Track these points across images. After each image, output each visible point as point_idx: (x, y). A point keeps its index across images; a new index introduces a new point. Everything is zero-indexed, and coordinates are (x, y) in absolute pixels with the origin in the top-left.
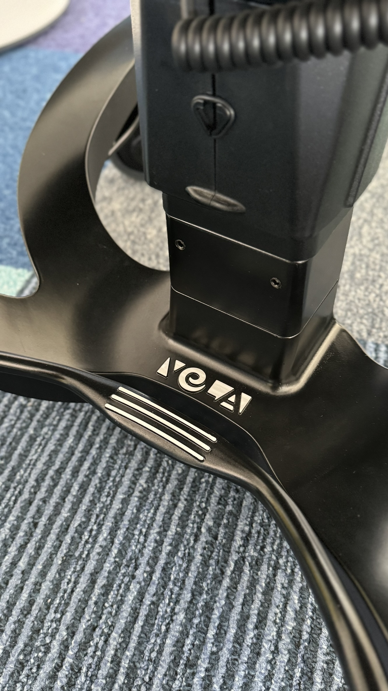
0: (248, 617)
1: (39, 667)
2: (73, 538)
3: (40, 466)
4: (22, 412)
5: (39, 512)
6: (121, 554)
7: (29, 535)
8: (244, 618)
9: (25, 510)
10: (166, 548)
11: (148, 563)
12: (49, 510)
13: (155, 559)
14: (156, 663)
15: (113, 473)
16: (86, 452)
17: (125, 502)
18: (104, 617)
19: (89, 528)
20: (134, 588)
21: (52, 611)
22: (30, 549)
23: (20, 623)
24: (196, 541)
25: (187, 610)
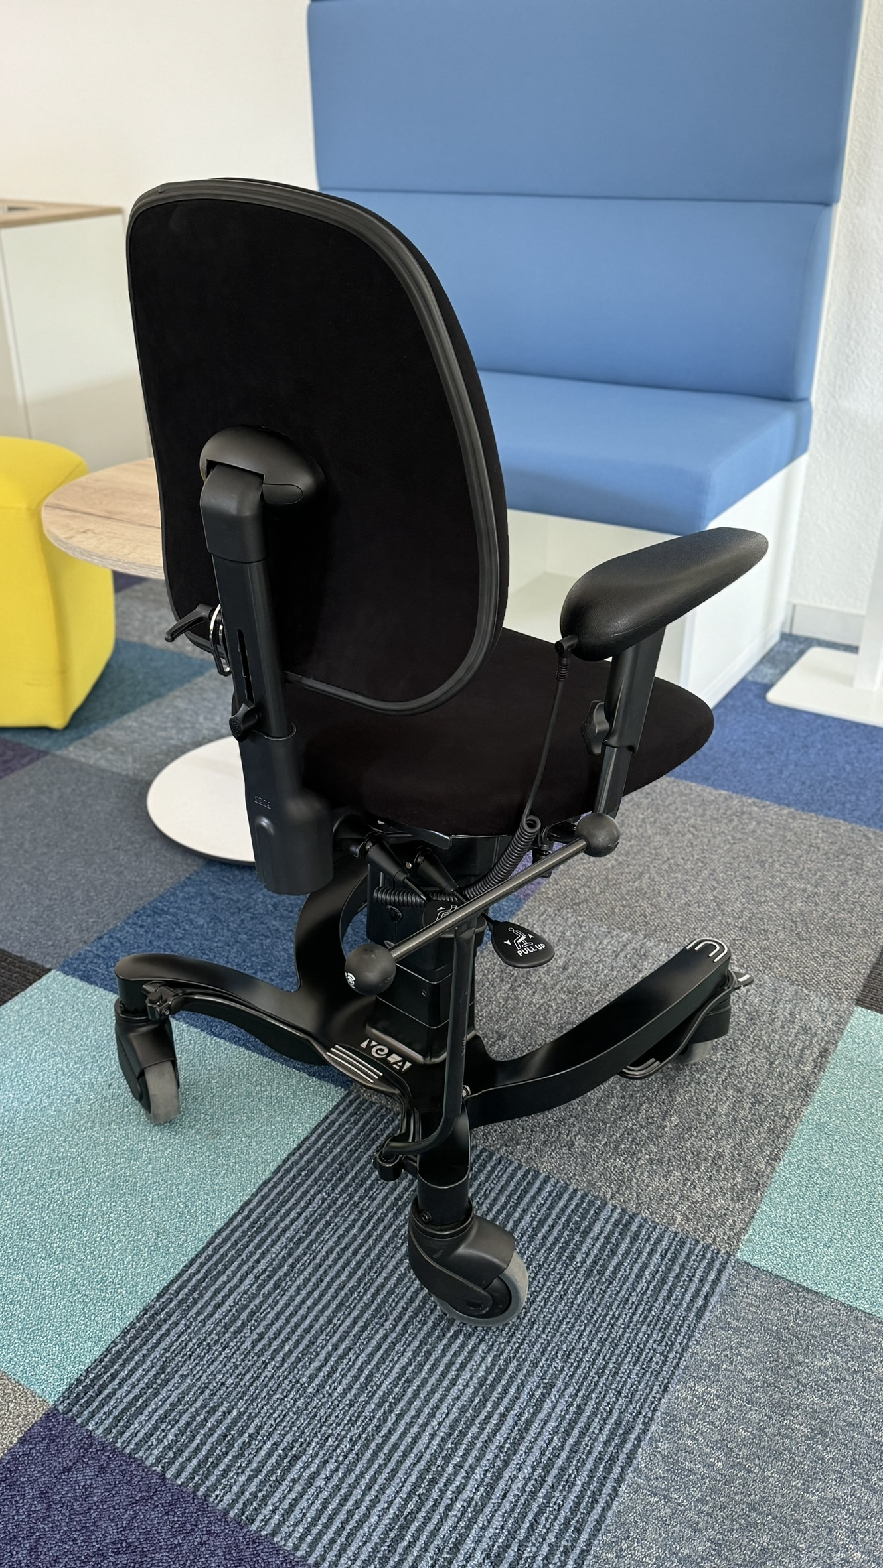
0: (454, 1363)
1: (310, 1363)
2: (346, 1294)
3: (330, 1243)
5: (325, 1272)
6: (377, 1310)
7: (316, 1286)
8: (451, 1363)
9: (316, 1270)
10: (409, 1313)
11: (395, 1319)
12: (332, 1274)
13: (400, 1318)
14: (387, 1376)
15: (382, 1259)
16: (365, 1240)
17: (387, 1279)
18: (358, 1343)
19: (359, 1290)
20: (381, 1333)
21: (324, 1334)
22: (316, 1295)
23: (302, 1337)
24: (431, 1313)
25: (414, 1352)
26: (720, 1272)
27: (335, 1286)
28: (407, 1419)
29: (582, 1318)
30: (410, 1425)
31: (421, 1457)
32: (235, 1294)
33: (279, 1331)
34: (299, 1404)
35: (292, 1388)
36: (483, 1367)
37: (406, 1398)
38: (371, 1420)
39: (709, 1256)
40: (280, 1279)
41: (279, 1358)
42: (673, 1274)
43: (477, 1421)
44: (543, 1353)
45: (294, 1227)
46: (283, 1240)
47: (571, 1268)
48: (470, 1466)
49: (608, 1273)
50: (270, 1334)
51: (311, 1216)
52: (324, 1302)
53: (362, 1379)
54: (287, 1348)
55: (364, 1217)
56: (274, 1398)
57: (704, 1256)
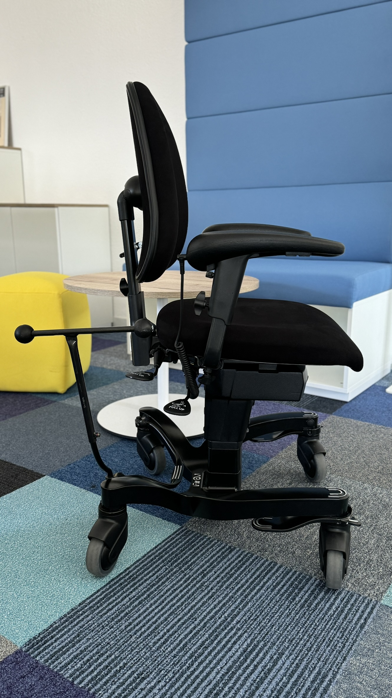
0: (230, 641)
1: (155, 637)
2: (175, 608)
3: (169, 587)
4: (166, 570)
5: (165, 599)
6: (191, 616)
7: (160, 604)
8: (229, 641)
9: (160, 597)
10: (208, 618)
11: (200, 620)
13: (203, 620)
15: (195, 595)
16: (187, 586)
17: (197, 603)
18: (180, 630)
19: (182, 607)
20: (193, 626)
21: (163, 625)
22: (160, 608)
23: (151, 625)
24: (219, 619)
25: (209, 635)
26: (372, 609)
27: (170, 605)
28: (204, 664)
29: (299, 625)
30: (206, 667)
31: (211, 682)
32: (119, 605)
33: (140, 622)
34: (148, 654)
35: (144, 647)
36: (246, 643)
37: (204, 655)
38: (185, 664)
39: (366, 601)
40: (142, 600)
41: (138, 634)
42: (347, 608)
43: (242, 668)
44: (278, 639)
45: (151, 579)
46: (145, 584)
47: (293, 603)
48: (237, 688)
49: (313, 606)
50: (135, 623)
51: (160, 575)
52: (164, 611)
53: (181, 645)
54: (143, 630)
55: (187, 577)
56: (135, 651)
57: (364, 601)
